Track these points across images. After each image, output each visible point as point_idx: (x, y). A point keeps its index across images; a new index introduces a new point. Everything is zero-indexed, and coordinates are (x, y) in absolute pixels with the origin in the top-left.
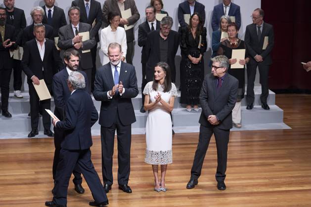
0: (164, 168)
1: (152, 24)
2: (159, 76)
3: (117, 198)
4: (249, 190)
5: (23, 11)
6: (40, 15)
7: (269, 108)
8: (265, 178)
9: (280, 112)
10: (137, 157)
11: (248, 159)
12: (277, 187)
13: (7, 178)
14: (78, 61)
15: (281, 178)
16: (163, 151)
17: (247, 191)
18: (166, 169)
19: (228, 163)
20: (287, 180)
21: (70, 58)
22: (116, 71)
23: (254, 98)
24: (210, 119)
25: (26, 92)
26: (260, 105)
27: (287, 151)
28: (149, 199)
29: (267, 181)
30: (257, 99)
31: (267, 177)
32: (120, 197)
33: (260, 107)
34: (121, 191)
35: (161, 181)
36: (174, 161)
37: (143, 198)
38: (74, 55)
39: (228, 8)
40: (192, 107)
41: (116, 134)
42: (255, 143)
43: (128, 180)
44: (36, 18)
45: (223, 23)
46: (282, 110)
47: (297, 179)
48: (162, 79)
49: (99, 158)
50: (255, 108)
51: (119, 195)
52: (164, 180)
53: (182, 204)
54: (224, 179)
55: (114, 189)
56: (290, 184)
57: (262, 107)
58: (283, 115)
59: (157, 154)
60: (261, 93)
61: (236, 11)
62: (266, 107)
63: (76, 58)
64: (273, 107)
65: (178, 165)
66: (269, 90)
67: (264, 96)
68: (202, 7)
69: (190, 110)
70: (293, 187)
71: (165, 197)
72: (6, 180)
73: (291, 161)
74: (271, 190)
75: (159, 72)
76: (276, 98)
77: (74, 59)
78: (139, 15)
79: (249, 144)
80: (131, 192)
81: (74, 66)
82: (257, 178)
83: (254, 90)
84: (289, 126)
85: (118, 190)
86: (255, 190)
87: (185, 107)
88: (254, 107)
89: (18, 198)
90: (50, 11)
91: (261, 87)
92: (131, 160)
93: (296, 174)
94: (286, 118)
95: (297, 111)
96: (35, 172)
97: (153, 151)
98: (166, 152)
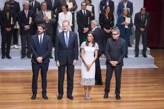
0: (90, 87)
1: (84, 11)
3: (66, 102)
4: (136, 99)
5: (19, 3)
7: (147, 57)
8: (144, 93)
9: (153, 59)
10: (77, 81)
11: (135, 83)
12: (150, 98)
15: (153, 93)
16: (91, 78)
17: (134, 100)
20: (156, 94)
22: (67, 35)
23: (139, 51)
25: (20, 45)
26: (142, 55)
27: (156, 79)
28: (83, 103)
29: (145, 95)
30: (140, 52)
32: (68, 102)
33: (142, 56)
34: (68, 98)
35: (88, 94)
37: (80, 102)
39: (126, 4)
41: (66, 69)
42: (139, 75)
43: (72, 93)
45: (125, 11)
47: (161, 94)
48: (91, 40)
49: (57, 81)
51: (67, 101)
52: (90, 93)
53: (100, 106)
54: (119, 94)
55: (65, 97)
56: (157, 97)
57: (143, 56)
58: (154, 61)
59: (88, 80)
60: (142, 48)
61: (130, 6)
62: (145, 56)
64: (149, 56)
66: (147, 47)
67: (144, 50)
68: (113, 3)
70: (159, 98)
73: (158, 85)
74: (147, 99)
75: (90, 37)
76: (151, 51)
78: (77, 6)
79: (136, 75)
80: (73, 99)
82: (140, 93)
84: (157, 66)
85: (67, 98)
86: (139, 99)
88: (139, 56)
89: (14, 101)
90: (32, 3)
93: (160, 91)
94: (156, 62)
95: (161, 59)
96: (23, 88)
97: (85, 79)
98: (92, 79)
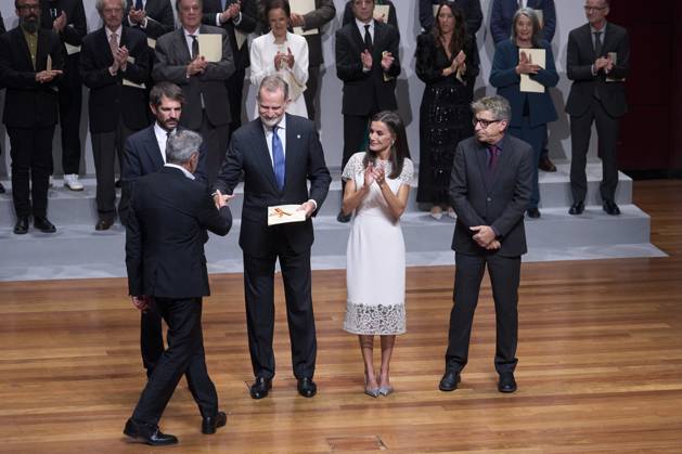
0: (387, 342)
1: (367, 27)
2: (380, 143)
4: (576, 390)
6: (117, 10)
7: (618, 212)
8: (611, 365)
9: (643, 219)
10: (331, 319)
11: (573, 322)
13: (48, 365)
14: (176, 109)
15: (646, 363)
16: (385, 304)
17: (570, 393)
18: (393, 344)
19: (521, 332)
20: (660, 368)
21: (160, 103)
24: (479, 235)
25: (90, 177)
26: (599, 204)
27: (658, 305)
28: (357, 411)
29: (615, 370)
30: (592, 192)
31: (615, 361)
33: (600, 208)
35: (381, 372)
36: (409, 328)
37: (344, 408)
38: (168, 96)
40: (444, 210)
44: (108, 16)
45: (521, 24)
46: (647, 216)
47: (679, 366)
48: (385, 149)
50: (588, 211)
51: (296, 402)
52: (388, 368)
53: (428, 421)
54: (513, 368)
55: (282, 387)
56: (666, 377)
57: (605, 209)
58: (649, 227)
59: (372, 311)
62: (611, 209)
63: (173, 104)
64: (628, 209)
65: (418, 336)
66: (620, 173)
67: (609, 186)
69: (439, 216)
71: (390, 406)
72: (45, 369)
73: (667, 326)
74: (623, 390)
75: (379, 133)
76: (634, 188)
77: (170, 106)
79: (577, 289)
81: (167, 121)
82: (593, 365)
83: (587, 171)
84: (663, 250)
86: (589, 391)
87: (429, 211)
88: (587, 208)
89: (72, 409)
91: (601, 165)
92: (317, 324)
93: (678, 354)
94: (657, 233)
95: (680, 218)
96: (108, 352)
97: (361, 306)
98: (390, 307)
